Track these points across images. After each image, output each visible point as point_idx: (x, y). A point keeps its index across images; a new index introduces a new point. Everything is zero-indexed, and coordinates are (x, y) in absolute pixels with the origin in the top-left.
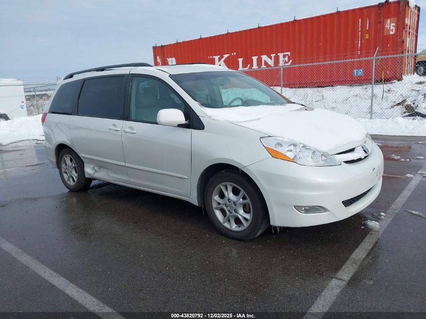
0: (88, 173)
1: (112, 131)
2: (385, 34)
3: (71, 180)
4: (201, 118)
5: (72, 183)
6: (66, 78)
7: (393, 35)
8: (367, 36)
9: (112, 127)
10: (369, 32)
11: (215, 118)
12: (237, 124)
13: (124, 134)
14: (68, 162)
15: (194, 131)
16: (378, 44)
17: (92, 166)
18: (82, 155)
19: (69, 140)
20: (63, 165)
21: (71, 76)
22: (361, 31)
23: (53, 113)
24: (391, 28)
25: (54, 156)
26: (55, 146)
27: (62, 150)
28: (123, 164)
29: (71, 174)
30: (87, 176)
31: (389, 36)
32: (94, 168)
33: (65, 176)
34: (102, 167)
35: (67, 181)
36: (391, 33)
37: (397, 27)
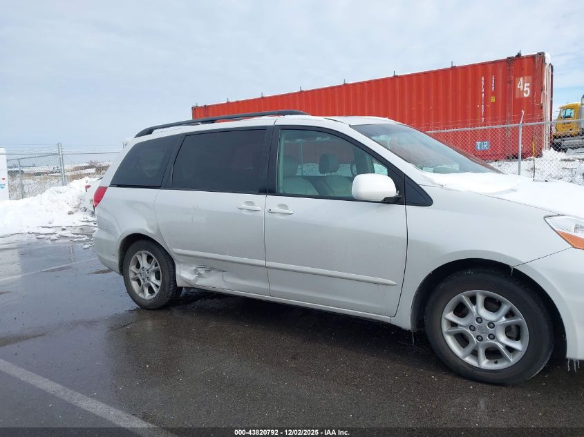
0: (183, 279)
1: (244, 212)
2: (517, 96)
3: (146, 291)
4: (422, 187)
5: (147, 295)
6: (139, 135)
7: (528, 98)
8: (493, 100)
9: (244, 206)
10: (494, 94)
11: (451, 187)
12: (495, 196)
13: (268, 215)
14: (144, 263)
15: (410, 208)
16: (508, 109)
17: (194, 268)
18: (174, 250)
19: (150, 227)
20: (133, 268)
21: (149, 131)
22: (485, 93)
23: (119, 186)
24: (525, 89)
25: (117, 254)
26: (122, 239)
27: (134, 243)
28: (263, 262)
29: (147, 282)
30: (179, 284)
31: (522, 99)
32: (196, 270)
33: (134, 284)
34: (213, 269)
35: (137, 292)
36: (525, 95)
37: (533, 88)
